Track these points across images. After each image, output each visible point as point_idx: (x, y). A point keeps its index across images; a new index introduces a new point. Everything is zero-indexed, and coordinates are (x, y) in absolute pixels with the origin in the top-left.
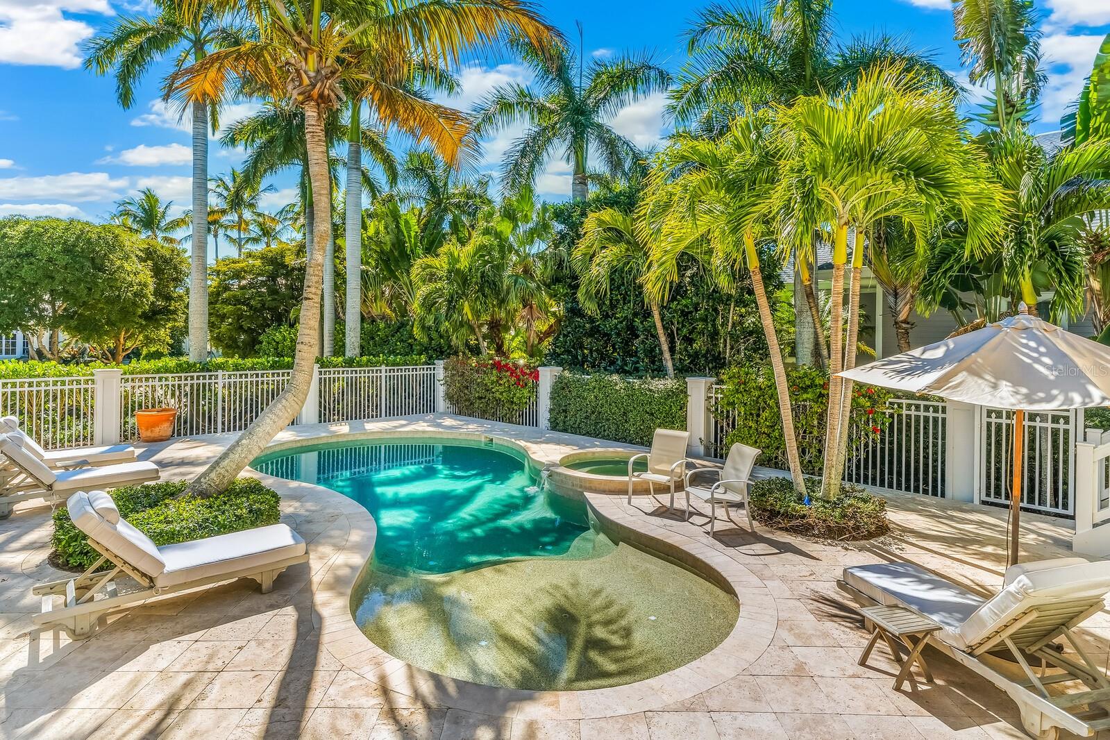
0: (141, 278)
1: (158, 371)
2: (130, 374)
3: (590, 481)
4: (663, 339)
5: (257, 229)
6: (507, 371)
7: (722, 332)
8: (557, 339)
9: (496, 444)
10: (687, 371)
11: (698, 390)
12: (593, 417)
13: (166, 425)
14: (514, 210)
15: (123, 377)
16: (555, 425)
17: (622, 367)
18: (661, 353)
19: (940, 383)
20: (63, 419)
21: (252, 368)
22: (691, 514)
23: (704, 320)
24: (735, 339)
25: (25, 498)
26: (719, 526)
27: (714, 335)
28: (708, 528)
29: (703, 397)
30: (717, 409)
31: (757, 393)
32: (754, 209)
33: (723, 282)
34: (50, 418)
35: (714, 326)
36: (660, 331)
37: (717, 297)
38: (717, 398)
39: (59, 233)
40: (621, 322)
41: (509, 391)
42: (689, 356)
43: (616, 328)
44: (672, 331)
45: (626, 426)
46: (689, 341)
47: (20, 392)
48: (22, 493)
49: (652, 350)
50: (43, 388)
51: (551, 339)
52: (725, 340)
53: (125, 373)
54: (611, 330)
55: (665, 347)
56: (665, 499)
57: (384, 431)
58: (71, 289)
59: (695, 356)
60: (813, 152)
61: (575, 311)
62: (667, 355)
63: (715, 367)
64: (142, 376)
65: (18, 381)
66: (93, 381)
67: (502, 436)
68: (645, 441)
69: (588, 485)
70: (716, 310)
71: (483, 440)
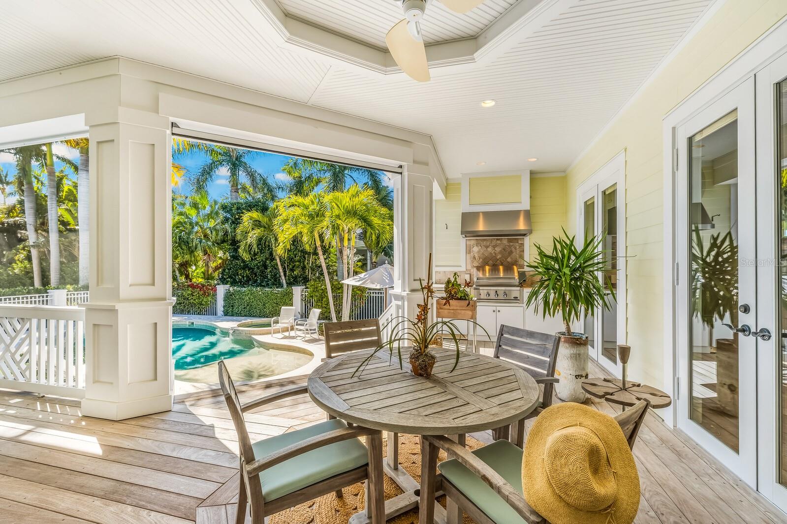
3: (254, 331)
4: (281, 270)
6: (197, 288)
7: (307, 266)
8: (224, 270)
9: (196, 325)
10: (292, 284)
11: (298, 291)
14: (198, 204)
16: (226, 313)
17: (260, 284)
18: (280, 276)
19: (363, 284)
22: (297, 337)
23: (299, 261)
24: (313, 270)
26: (306, 339)
27: (304, 268)
28: (303, 339)
29: (300, 295)
30: (305, 299)
31: (321, 291)
32: (318, 225)
33: (307, 248)
35: (303, 264)
36: (280, 267)
37: (304, 252)
38: (305, 295)
40: (260, 262)
41: (199, 298)
42: (293, 277)
43: (257, 265)
44: (285, 267)
45: (265, 310)
46: (292, 270)
49: (275, 275)
51: (220, 270)
52: (309, 270)
54: (255, 266)
55: (282, 274)
56: (287, 334)
59: (295, 278)
60: (336, 212)
61: (236, 257)
62: (283, 277)
63: (304, 282)
67: (200, 321)
68: (277, 313)
69: (253, 333)
70: (304, 257)
71: (187, 323)
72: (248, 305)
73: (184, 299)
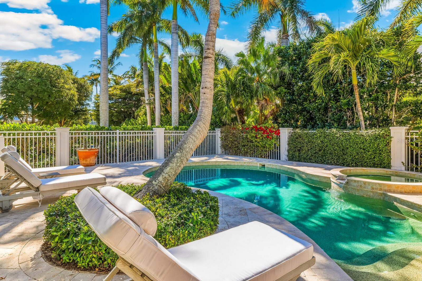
0: (72, 92)
1: (87, 130)
2: (73, 130)
4: (360, 108)
5: (113, 83)
6: (261, 131)
9: (267, 167)
12: (320, 153)
13: (93, 157)
14: (256, 51)
15: (70, 132)
20: (40, 155)
21: (132, 130)
25: (21, 197)
29: (404, 138)
34: (33, 154)
36: (359, 104)
38: (412, 138)
39: (35, 67)
41: (263, 141)
47: (17, 138)
48: (19, 193)
50: (29, 137)
53: (70, 130)
55: (361, 113)
57: (202, 161)
58: (40, 95)
62: (362, 118)
64: (80, 132)
65: (16, 132)
66: (55, 133)
67: (270, 163)
71: (259, 166)
72: (320, 150)
73: (248, 141)
